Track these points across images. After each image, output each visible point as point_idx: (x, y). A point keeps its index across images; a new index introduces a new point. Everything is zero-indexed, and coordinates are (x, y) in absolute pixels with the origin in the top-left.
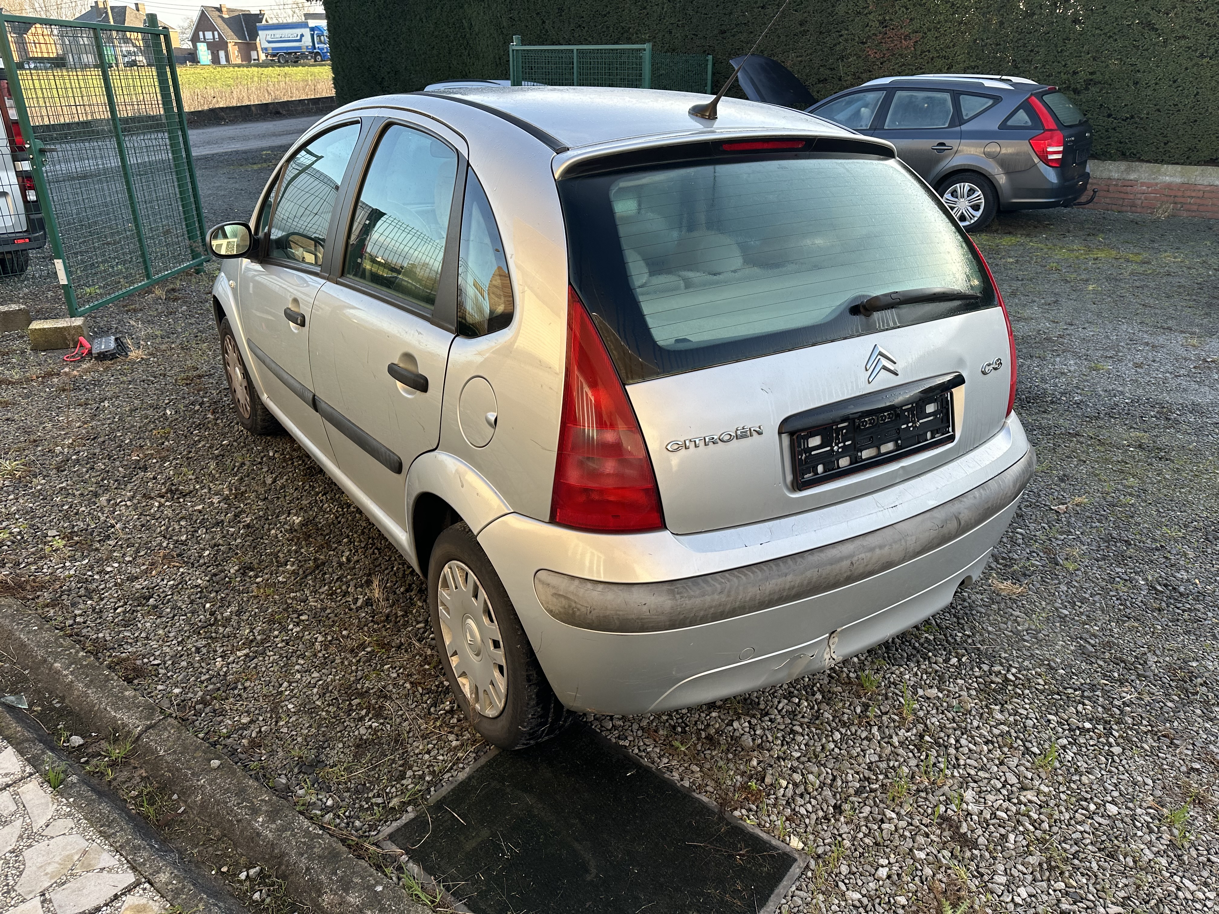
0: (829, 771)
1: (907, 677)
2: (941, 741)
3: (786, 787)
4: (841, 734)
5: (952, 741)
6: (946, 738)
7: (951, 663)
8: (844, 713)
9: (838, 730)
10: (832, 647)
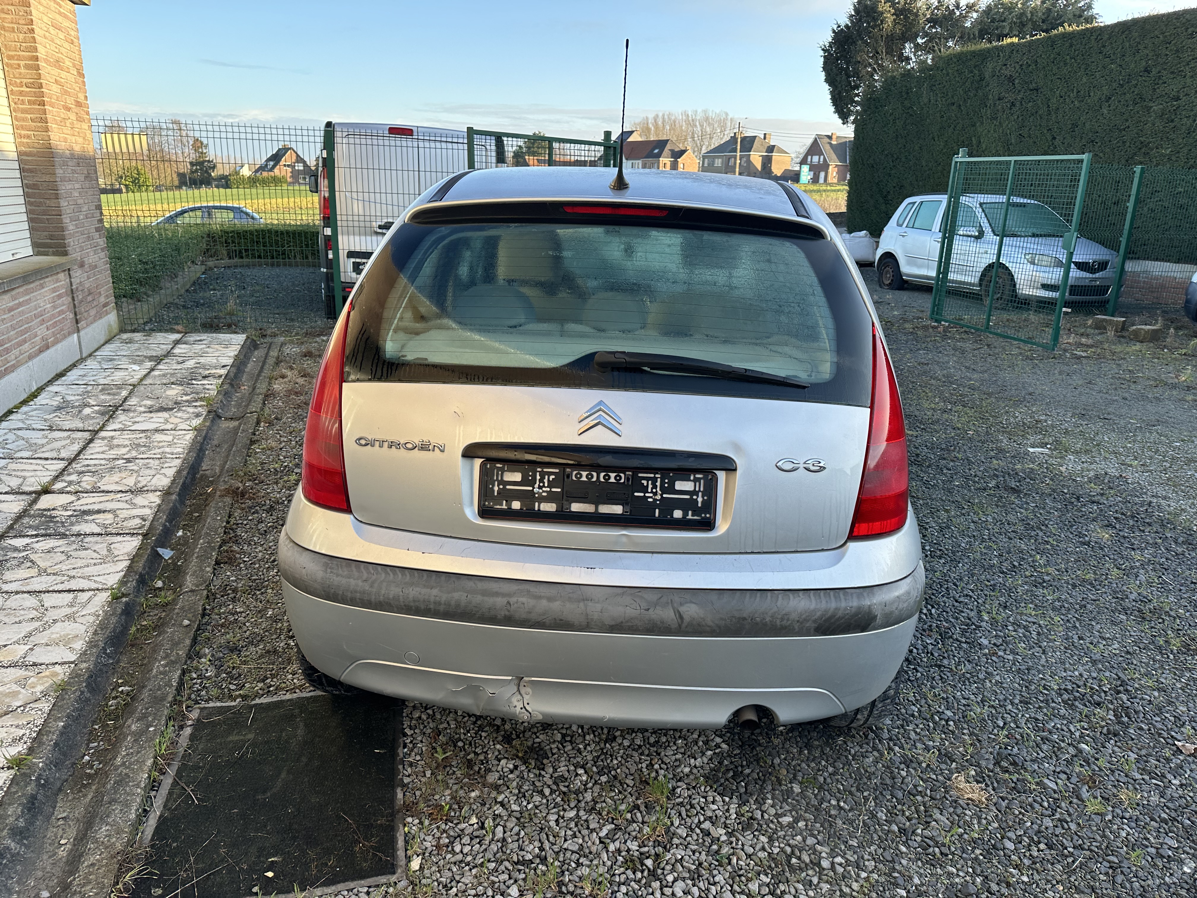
0: (522, 833)
1: (715, 807)
2: (660, 871)
3: (473, 825)
4: (577, 815)
5: (670, 878)
6: (666, 872)
7: (780, 820)
8: (604, 801)
9: (578, 811)
10: (526, 697)
